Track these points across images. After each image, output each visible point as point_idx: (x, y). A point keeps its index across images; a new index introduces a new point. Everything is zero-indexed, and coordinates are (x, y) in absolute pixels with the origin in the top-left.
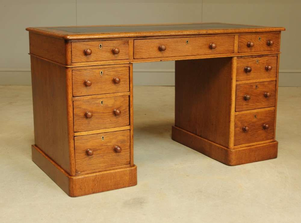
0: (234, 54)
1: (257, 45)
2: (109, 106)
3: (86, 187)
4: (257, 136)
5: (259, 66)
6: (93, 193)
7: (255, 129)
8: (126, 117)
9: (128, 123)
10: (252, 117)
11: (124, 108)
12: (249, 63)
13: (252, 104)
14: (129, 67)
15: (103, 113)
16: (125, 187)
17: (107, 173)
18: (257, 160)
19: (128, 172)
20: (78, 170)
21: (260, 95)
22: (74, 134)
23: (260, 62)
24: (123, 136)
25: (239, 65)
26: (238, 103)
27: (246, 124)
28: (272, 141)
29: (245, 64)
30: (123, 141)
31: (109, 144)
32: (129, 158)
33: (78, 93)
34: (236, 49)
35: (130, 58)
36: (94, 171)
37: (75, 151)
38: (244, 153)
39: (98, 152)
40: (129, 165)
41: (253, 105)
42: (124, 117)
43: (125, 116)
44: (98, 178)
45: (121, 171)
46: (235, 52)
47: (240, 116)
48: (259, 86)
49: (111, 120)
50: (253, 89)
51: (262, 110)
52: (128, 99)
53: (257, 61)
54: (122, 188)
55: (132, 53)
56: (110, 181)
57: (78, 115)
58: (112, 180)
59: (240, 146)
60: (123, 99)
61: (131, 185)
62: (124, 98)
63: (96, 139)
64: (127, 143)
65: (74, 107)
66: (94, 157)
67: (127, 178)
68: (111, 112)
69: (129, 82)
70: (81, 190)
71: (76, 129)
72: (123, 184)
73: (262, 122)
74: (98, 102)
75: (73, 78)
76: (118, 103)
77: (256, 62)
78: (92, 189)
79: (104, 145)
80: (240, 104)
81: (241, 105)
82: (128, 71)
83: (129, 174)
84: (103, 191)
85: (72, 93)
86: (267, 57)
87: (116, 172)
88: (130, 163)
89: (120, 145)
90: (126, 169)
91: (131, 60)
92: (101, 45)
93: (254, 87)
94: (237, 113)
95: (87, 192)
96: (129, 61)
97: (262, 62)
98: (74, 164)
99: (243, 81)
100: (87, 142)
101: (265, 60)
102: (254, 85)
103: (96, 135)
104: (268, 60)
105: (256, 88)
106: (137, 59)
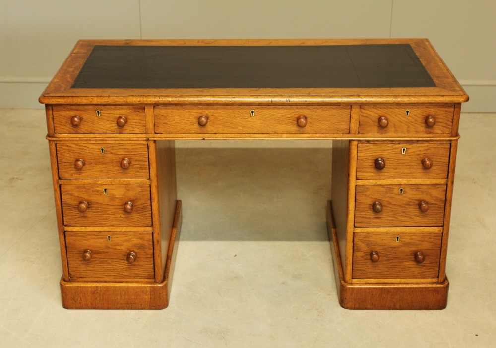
0: (349, 135)
1: (401, 122)
2: (117, 196)
3: (82, 299)
4: (401, 270)
5: (407, 158)
6: (94, 309)
7: (396, 258)
9: (149, 223)
10: (390, 239)
11: (143, 202)
12: (386, 152)
13: (391, 218)
14: (148, 144)
15: (108, 205)
16: (144, 309)
17: (114, 287)
18: (398, 307)
19: (148, 289)
20: (73, 274)
21: (409, 205)
22: (64, 228)
23: (410, 151)
24: (141, 239)
25: (362, 154)
26: (359, 213)
27: (378, 249)
28: (437, 281)
29: (377, 154)
30: (141, 247)
31: (118, 248)
32: (153, 271)
33: (67, 175)
34: (354, 127)
35: (149, 133)
36: (98, 279)
37: (68, 249)
38: (369, 293)
39: (102, 256)
40: (153, 280)
41: (393, 220)
42: (142, 214)
43: (145, 213)
44: (101, 291)
45: (137, 287)
46: (352, 132)
47: (364, 234)
48: (407, 190)
49: (122, 216)
50: (392, 193)
51: (413, 229)
52: (149, 189)
53: (404, 149)
54: (138, 309)
55: (150, 125)
56: (119, 298)
57: (68, 204)
58: (123, 297)
59: (365, 280)
60: (139, 189)
61: (153, 307)
62: (142, 187)
63: (98, 238)
64: (147, 250)
65: (62, 193)
66: (97, 262)
67: (147, 297)
68: (119, 204)
69: (148, 166)
70: (75, 302)
71: (67, 222)
72: (141, 305)
73: (413, 249)
74: (98, 189)
75: (58, 155)
76: (132, 194)
77: (401, 151)
78: (92, 304)
79: (111, 247)
80: (364, 216)
81: (366, 218)
82: (147, 150)
83: (150, 293)
84: (108, 309)
85: (57, 173)
86: (426, 144)
87: (128, 287)
88: (154, 277)
89: (136, 251)
90: (146, 285)
91: (151, 136)
92: (98, 112)
93: (396, 191)
94: (358, 230)
95: (84, 306)
96: (148, 136)
97: (414, 152)
98: (67, 266)
99: (371, 181)
100: (85, 240)
101: (422, 149)
102: (396, 188)
103: (98, 233)
104: (428, 149)
105: (401, 193)
106: (161, 133)
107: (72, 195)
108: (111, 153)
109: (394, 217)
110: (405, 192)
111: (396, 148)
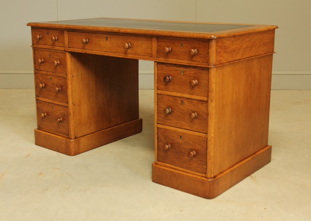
0: (152, 58)
1: (179, 51)
2: (55, 83)
3: (40, 140)
4: (183, 161)
5: (184, 77)
6: (45, 147)
7: (180, 152)
8: (65, 95)
10: (177, 136)
11: (64, 88)
12: (172, 72)
13: (177, 121)
14: (66, 54)
15: (52, 87)
16: (63, 153)
18: (181, 189)
19: (64, 141)
20: (39, 125)
21: (187, 114)
22: (38, 98)
23: (186, 73)
24: (64, 110)
25: (160, 72)
26: (159, 114)
28: (205, 176)
30: (64, 115)
31: (56, 114)
34: (154, 52)
36: (48, 131)
38: (164, 172)
39: (50, 117)
40: (68, 137)
41: (178, 123)
44: (47, 137)
45: (60, 138)
47: (163, 130)
48: (186, 102)
49: (56, 95)
50: (177, 103)
51: (190, 132)
52: (66, 81)
53: (182, 71)
54: (61, 153)
55: (66, 43)
56: (53, 143)
58: (55, 143)
60: (63, 80)
61: (66, 153)
64: (67, 117)
65: (36, 78)
66: (48, 120)
67: (64, 146)
69: (66, 67)
71: (38, 94)
72: (62, 150)
74: (48, 77)
75: (35, 56)
76: (60, 82)
77: (180, 72)
78: (44, 144)
79: (53, 113)
80: (162, 116)
82: (65, 57)
83: (65, 143)
84: (50, 149)
86: (194, 69)
87: (57, 138)
88: (69, 135)
91: (66, 48)
92: (48, 33)
93: (179, 101)
94: (159, 126)
97: (188, 74)
99: (165, 92)
100: (44, 107)
101: (192, 72)
102: (179, 99)
103: (48, 103)
104: (196, 73)
105: (182, 103)
106: (71, 48)
107: (39, 79)
108: (53, 57)
109: (178, 121)
110: (184, 104)
111: (177, 70)
